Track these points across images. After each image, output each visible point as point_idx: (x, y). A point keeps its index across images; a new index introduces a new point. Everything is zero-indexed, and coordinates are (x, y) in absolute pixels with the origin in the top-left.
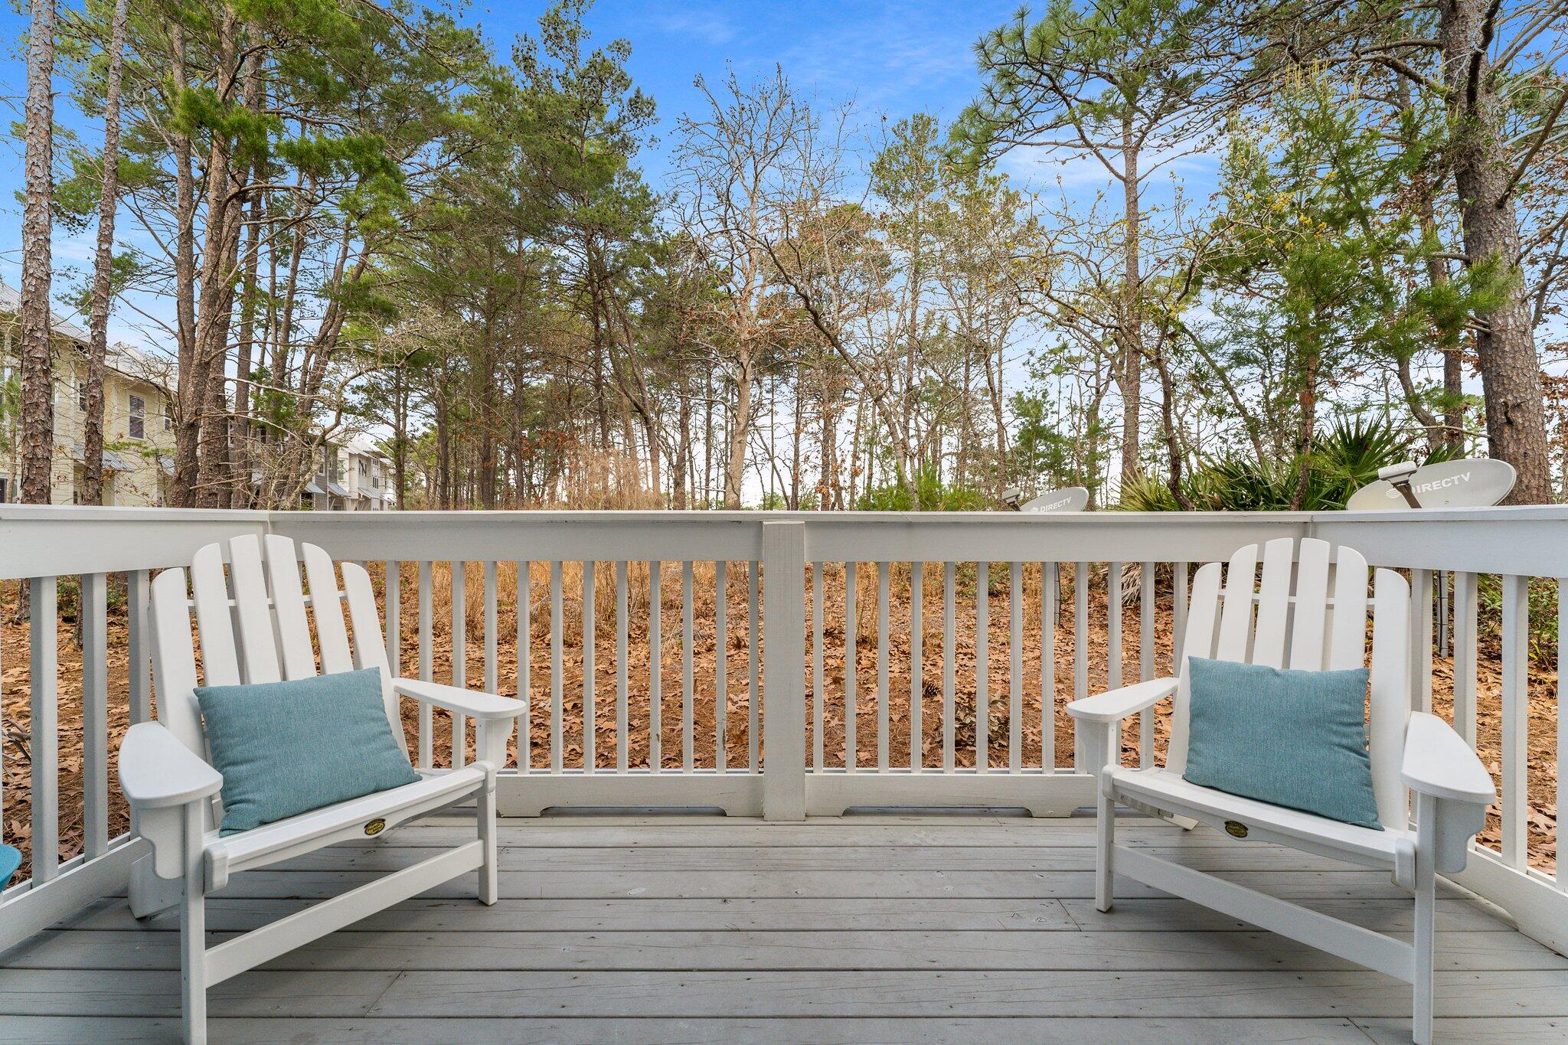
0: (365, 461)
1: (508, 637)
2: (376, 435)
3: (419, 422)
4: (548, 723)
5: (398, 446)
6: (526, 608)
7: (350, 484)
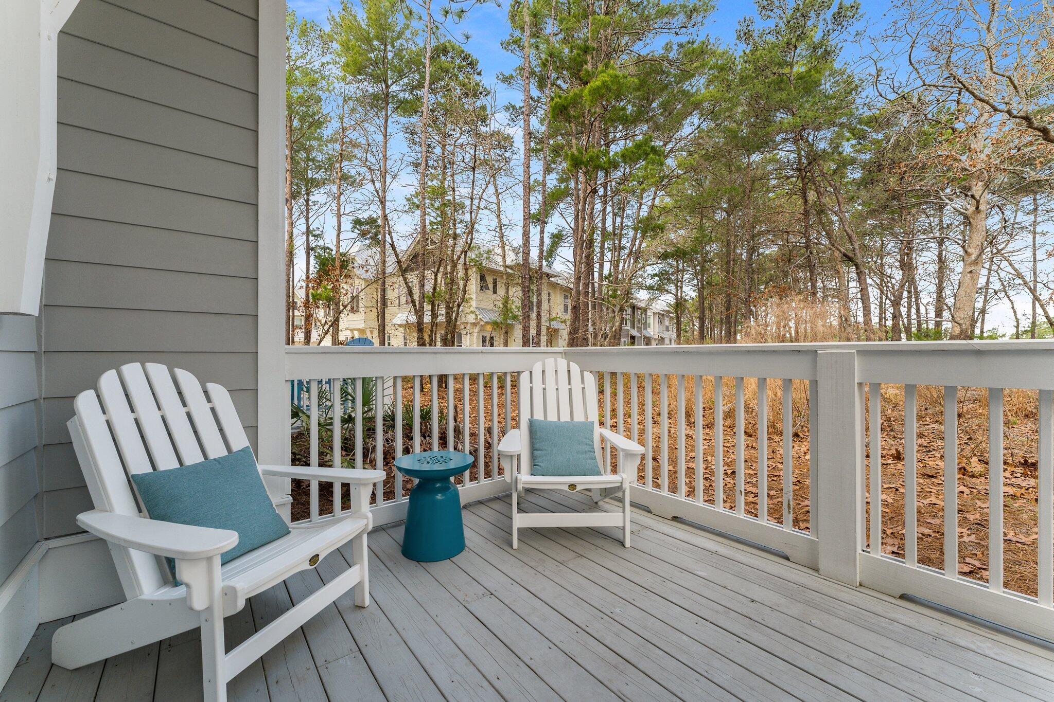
0: (661, 316)
1: (709, 426)
2: (665, 301)
3: (690, 292)
4: (713, 478)
5: (677, 306)
6: (721, 409)
7: (653, 330)
